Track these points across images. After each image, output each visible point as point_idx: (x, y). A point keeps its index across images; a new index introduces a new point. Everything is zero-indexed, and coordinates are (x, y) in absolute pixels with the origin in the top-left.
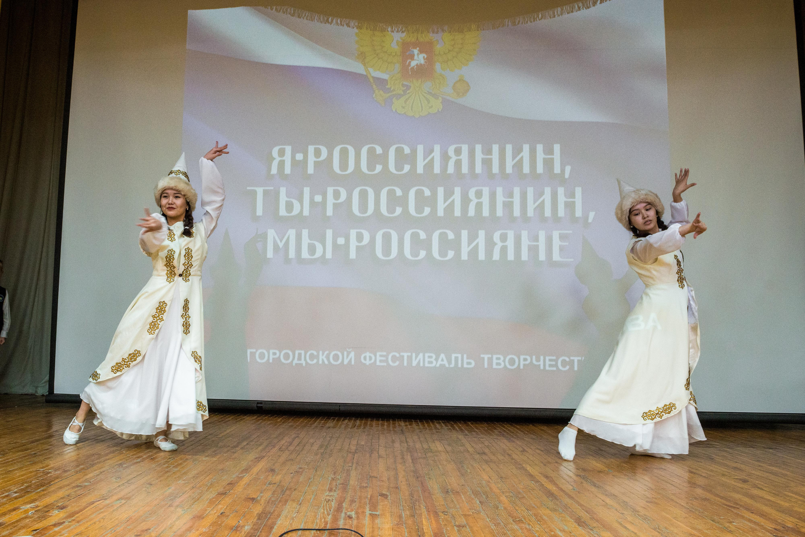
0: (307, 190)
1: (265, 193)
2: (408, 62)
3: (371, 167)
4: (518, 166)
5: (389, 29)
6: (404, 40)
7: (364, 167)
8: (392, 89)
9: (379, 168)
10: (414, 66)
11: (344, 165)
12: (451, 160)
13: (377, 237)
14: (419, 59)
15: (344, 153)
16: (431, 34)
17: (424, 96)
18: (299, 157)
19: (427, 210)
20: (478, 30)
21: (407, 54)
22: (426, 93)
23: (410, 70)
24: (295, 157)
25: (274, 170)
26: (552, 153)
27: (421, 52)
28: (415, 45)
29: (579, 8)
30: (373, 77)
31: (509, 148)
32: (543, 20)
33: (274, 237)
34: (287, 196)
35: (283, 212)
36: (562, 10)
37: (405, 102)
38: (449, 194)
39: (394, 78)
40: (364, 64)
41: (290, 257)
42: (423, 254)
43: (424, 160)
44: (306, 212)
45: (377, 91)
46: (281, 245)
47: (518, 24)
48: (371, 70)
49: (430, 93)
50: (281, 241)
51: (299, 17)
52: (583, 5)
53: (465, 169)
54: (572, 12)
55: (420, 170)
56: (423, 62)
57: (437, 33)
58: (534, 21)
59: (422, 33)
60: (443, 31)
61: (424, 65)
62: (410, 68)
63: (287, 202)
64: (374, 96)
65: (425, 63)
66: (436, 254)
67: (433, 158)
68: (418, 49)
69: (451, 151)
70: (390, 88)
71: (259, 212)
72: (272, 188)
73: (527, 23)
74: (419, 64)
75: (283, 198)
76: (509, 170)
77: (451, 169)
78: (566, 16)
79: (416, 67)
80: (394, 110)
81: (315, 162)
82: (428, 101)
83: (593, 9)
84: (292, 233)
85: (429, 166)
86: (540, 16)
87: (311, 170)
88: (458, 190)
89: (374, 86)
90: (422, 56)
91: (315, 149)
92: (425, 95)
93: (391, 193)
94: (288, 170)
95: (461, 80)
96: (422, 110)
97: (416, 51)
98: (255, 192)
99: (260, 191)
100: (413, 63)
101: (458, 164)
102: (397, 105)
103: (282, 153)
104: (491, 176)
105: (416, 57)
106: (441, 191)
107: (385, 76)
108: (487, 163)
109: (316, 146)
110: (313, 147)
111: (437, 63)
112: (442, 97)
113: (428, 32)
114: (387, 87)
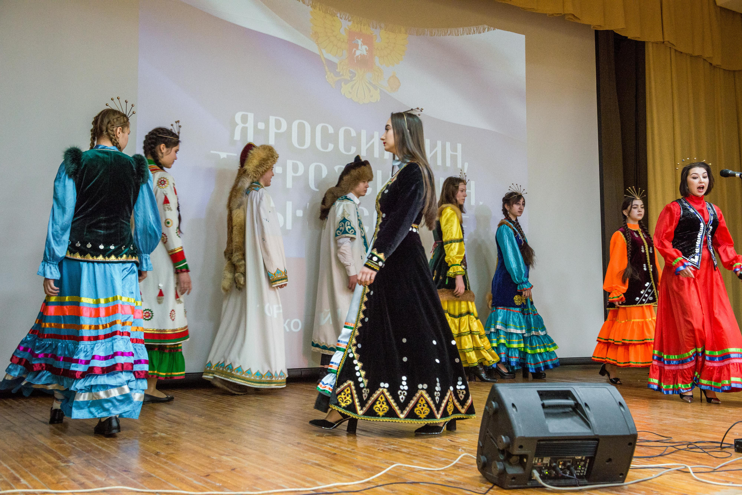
1: (229, 159)
2: (353, 50)
3: (324, 145)
4: (434, 159)
5: (338, 15)
6: (350, 29)
7: (318, 145)
9: (331, 147)
10: (358, 56)
11: (301, 140)
14: (362, 50)
16: (371, 29)
17: (367, 87)
18: (261, 126)
20: (406, 34)
21: (353, 42)
22: (367, 82)
23: (355, 59)
24: (257, 126)
25: (237, 136)
26: (456, 152)
27: (364, 43)
28: (359, 36)
29: (474, 32)
30: (325, 59)
32: (451, 36)
36: (463, 30)
37: (352, 88)
38: (385, 177)
39: (342, 63)
40: (318, 44)
43: (367, 144)
45: (329, 73)
47: (435, 35)
48: (324, 51)
49: (370, 83)
54: (470, 34)
56: (365, 53)
57: (376, 28)
58: (445, 35)
59: (364, 26)
60: (380, 27)
61: (366, 56)
62: (355, 56)
64: (326, 77)
65: (367, 54)
67: (373, 143)
68: (361, 40)
70: (340, 72)
73: (440, 35)
74: (362, 54)
78: (465, 36)
80: (342, 94)
81: (276, 134)
82: (369, 90)
83: (482, 34)
85: (371, 150)
86: (449, 32)
89: (326, 68)
90: (365, 47)
91: (276, 120)
92: (367, 84)
94: (250, 137)
95: (394, 76)
96: (365, 96)
97: (360, 42)
98: (219, 157)
99: (223, 156)
100: (358, 53)
102: (345, 89)
103: (244, 119)
105: (360, 47)
106: (379, 174)
107: (335, 60)
109: (277, 118)
110: (274, 118)
111: (376, 57)
112: (380, 89)
113: (369, 26)
114: (337, 70)
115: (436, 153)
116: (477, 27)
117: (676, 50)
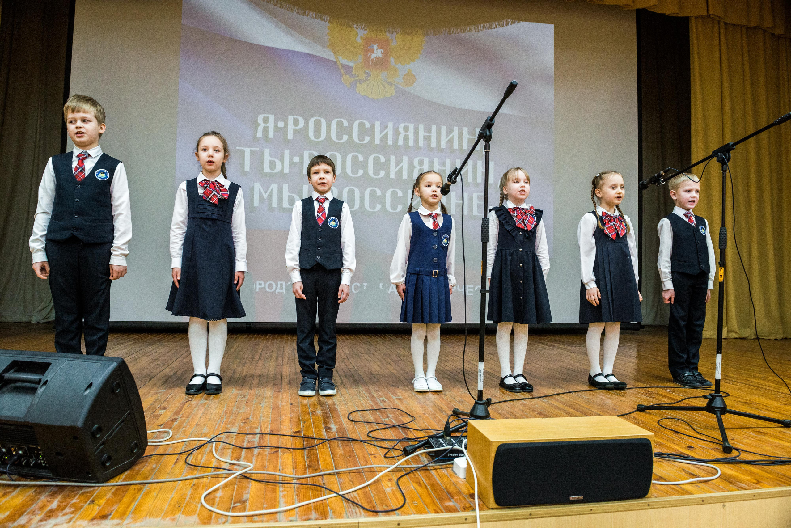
0: (287, 153)
1: (252, 153)
2: (369, 54)
3: (339, 137)
4: (450, 142)
5: (355, 26)
6: (366, 36)
7: (334, 137)
8: (356, 75)
9: (345, 138)
10: (374, 59)
11: (317, 133)
12: (401, 135)
13: (343, 192)
14: (377, 53)
15: (317, 124)
16: (387, 34)
17: (382, 84)
18: (281, 124)
19: (382, 173)
20: (423, 34)
21: (369, 47)
22: (382, 80)
23: (370, 62)
24: (277, 124)
25: (260, 134)
26: (475, 135)
27: (379, 47)
28: (375, 42)
29: (496, 27)
30: (341, 64)
31: (444, 128)
32: (470, 33)
33: (260, 190)
34: (271, 156)
35: (267, 169)
36: (484, 26)
37: (367, 86)
38: (399, 162)
39: (358, 66)
40: (334, 53)
41: (273, 206)
42: (379, 207)
43: (380, 134)
44: (286, 171)
45: (344, 76)
46: (265, 196)
47: (453, 33)
48: (340, 58)
49: (385, 81)
50: (266, 193)
51: (281, 7)
52: (499, 24)
53: (411, 143)
54: (491, 29)
55: (377, 141)
56: (380, 55)
57: (392, 33)
58: (464, 32)
59: (380, 32)
60: (396, 32)
61: (381, 58)
62: (370, 59)
63: (270, 161)
64: (342, 79)
65: (382, 56)
66: (388, 207)
67: (387, 132)
68: (377, 44)
69: (401, 128)
70: (355, 74)
71: (247, 168)
72: (258, 149)
73: (459, 33)
74: (377, 57)
75: (267, 158)
76: (443, 145)
77: (401, 142)
78: (486, 31)
80: (358, 92)
81: (294, 130)
82: (385, 88)
83: (505, 28)
84: (274, 187)
85: (384, 138)
86: (468, 29)
87: (290, 136)
88: (405, 159)
89: (342, 71)
90: (380, 51)
91: (294, 118)
92: (382, 82)
93: (355, 158)
94: (271, 135)
95: (409, 73)
96: (380, 93)
97: (375, 47)
98: (243, 152)
99: (247, 151)
100: (373, 56)
101: (406, 138)
102: (360, 88)
103: (266, 120)
104: (430, 149)
105: (375, 51)
106: (393, 158)
107: (351, 64)
108: (427, 139)
110: (292, 117)
111: (392, 57)
112: (395, 86)
113: (385, 32)
114: (352, 73)
115: (452, 137)
116: (500, 21)
117: (726, 24)
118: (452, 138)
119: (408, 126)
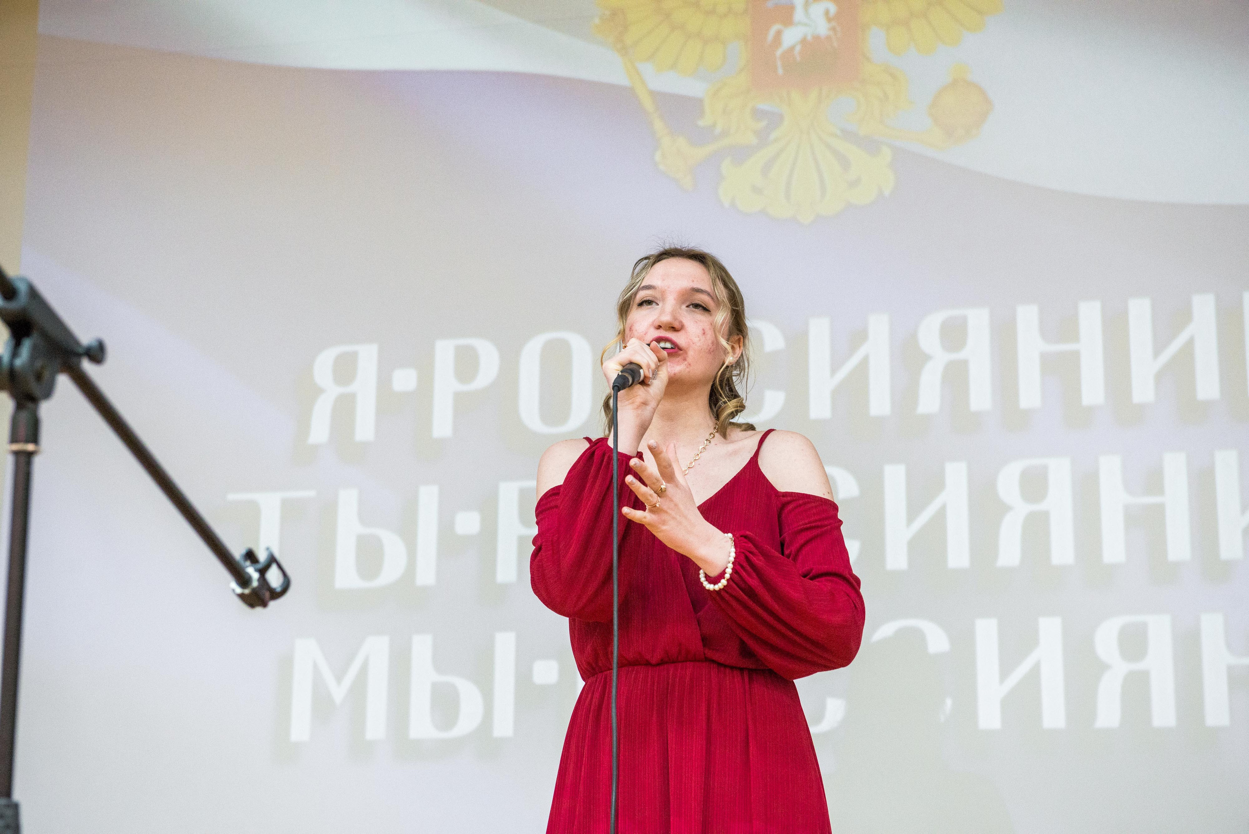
0: (428, 496)
1: (290, 511)
2: (773, 32)
4: (1178, 373)
8: (718, 129)
10: (792, 48)
11: (555, 400)
12: (928, 367)
17: (830, 148)
18: (405, 380)
21: (769, 5)
23: (779, 63)
24: (389, 382)
25: (319, 429)
30: (654, 94)
31: (1140, 312)
33: (316, 667)
34: (363, 517)
35: (347, 574)
37: (765, 170)
38: (924, 487)
39: (723, 92)
40: (624, 51)
41: (369, 736)
42: (836, 710)
43: (834, 371)
44: (426, 575)
45: (666, 142)
46: (339, 692)
48: (646, 69)
49: (848, 135)
50: (339, 679)
53: (981, 396)
55: (820, 406)
56: (822, 28)
61: (828, 38)
62: (779, 52)
63: (360, 540)
64: (658, 156)
65: (831, 33)
67: (865, 361)
69: (929, 335)
70: (713, 127)
72: (311, 493)
74: (809, 38)
75: (348, 528)
76: (1143, 390)
77: (930, 399)
79: (798, 48)
80: (727, 203)
81: (459, 397)
82: (844, 162)
84: (376, 650)
85: (853, 389)
87: (442, 425)
88: (957, 473)
89: (658, 125)
90: (819, 9)
91: (457, 349)
92: (833, 141)
94: (365, 427)
95: (959, 82)
96: (823, 189)
98: (254, 510)
99: (270, 505)
100: (791, 37)
101: (956, 378)
102: (737, 182)
103: (345, 369)
104: (1078, 416)
105: (799, 15)
106: (893, 478)
107: (694, 88)
108: (1061, 370)
109: (462, 342)
110: (451, 343)
111: (873, 30)
112: (894, 150)
114: (701, 123)
115: (1190, 347)
118: (1188, 349)
119: (964, 319)
